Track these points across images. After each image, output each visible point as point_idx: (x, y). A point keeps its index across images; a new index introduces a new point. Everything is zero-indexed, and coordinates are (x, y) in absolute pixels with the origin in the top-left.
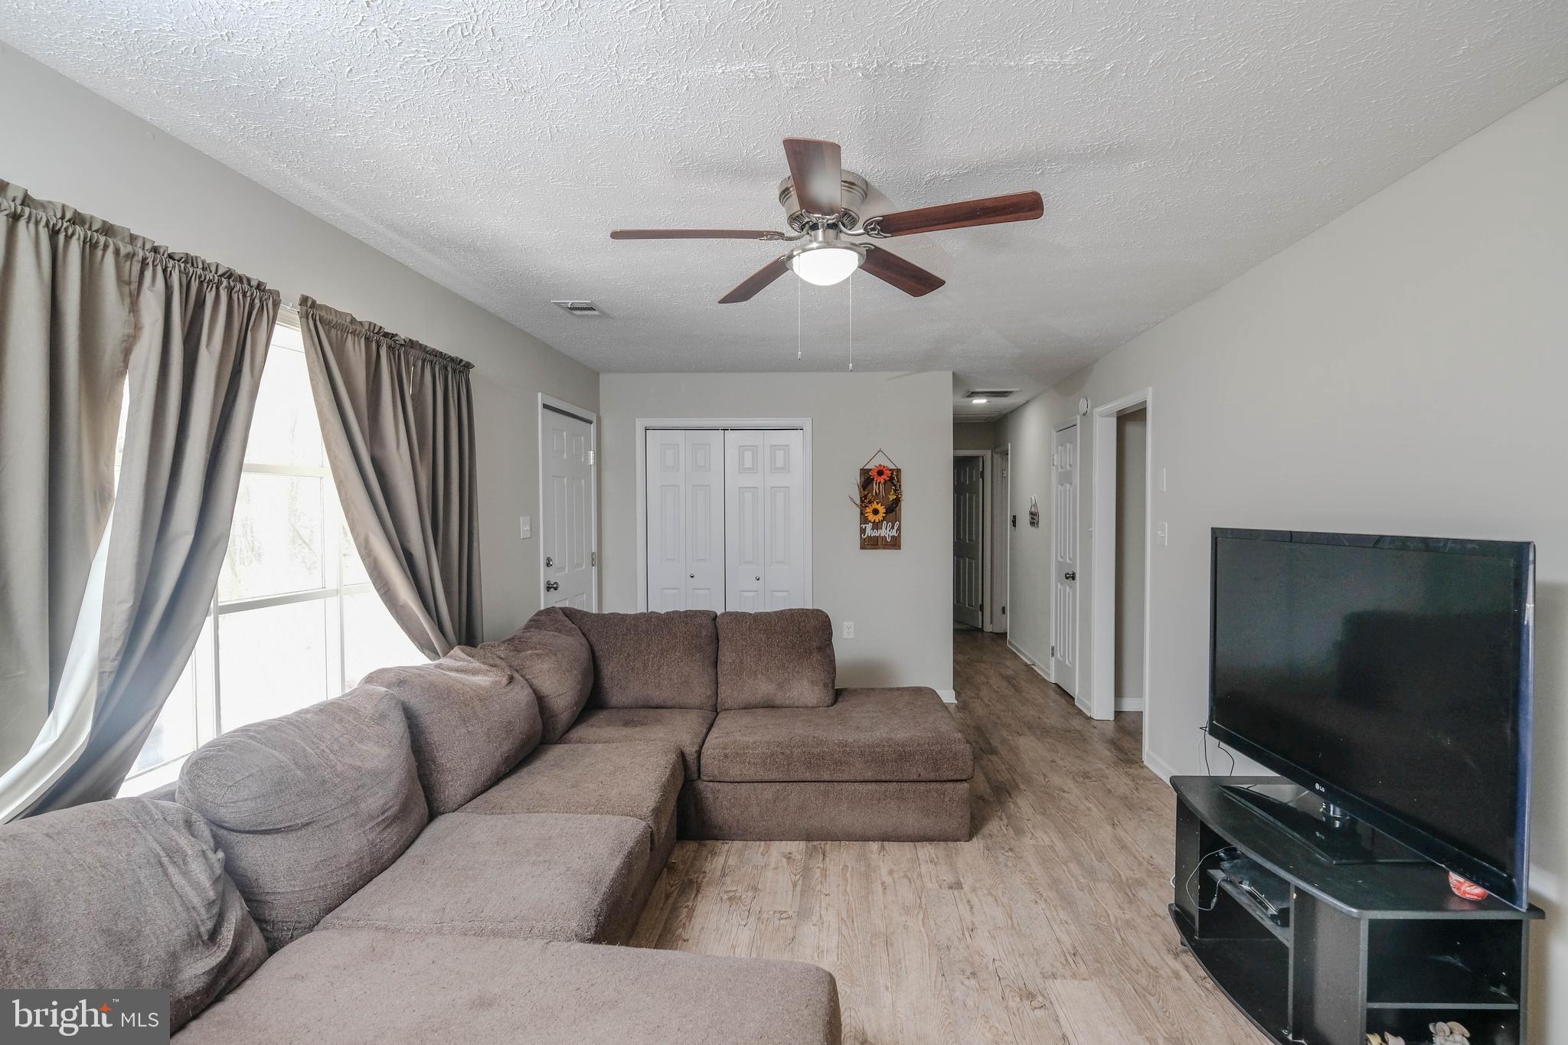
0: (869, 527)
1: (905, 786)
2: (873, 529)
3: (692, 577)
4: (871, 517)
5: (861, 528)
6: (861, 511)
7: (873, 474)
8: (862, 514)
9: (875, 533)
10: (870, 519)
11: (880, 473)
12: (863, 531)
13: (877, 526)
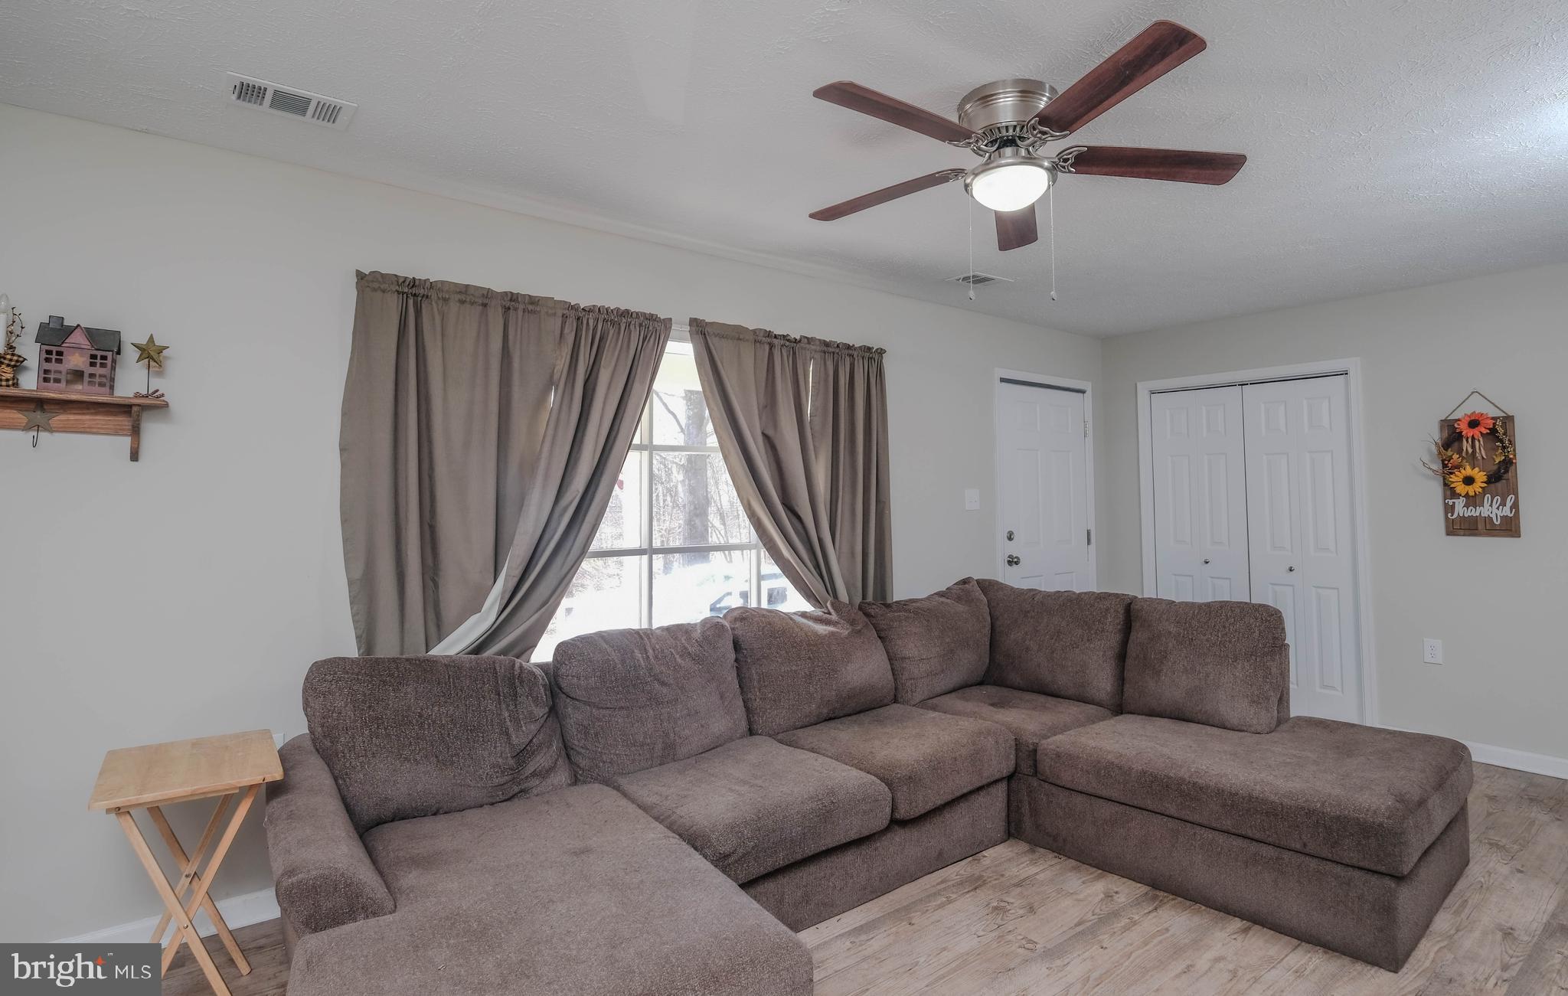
0: (1460, 503)
1: (1286, 855)
2: (1467, 506)
3: (1207, 563)
4: (1461, 488)
5: (1446, 505)
6: (1444, 479)
7: (1463, 427)
8: (1445, 485)
9: (1472, 512)
10: (1458, 490)
11: (1474, 424)
12: (1449, 509)
13: (1472, 501)
